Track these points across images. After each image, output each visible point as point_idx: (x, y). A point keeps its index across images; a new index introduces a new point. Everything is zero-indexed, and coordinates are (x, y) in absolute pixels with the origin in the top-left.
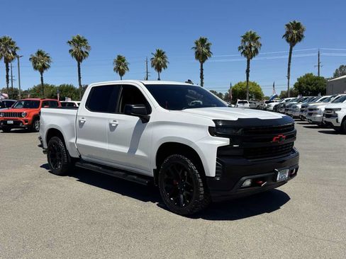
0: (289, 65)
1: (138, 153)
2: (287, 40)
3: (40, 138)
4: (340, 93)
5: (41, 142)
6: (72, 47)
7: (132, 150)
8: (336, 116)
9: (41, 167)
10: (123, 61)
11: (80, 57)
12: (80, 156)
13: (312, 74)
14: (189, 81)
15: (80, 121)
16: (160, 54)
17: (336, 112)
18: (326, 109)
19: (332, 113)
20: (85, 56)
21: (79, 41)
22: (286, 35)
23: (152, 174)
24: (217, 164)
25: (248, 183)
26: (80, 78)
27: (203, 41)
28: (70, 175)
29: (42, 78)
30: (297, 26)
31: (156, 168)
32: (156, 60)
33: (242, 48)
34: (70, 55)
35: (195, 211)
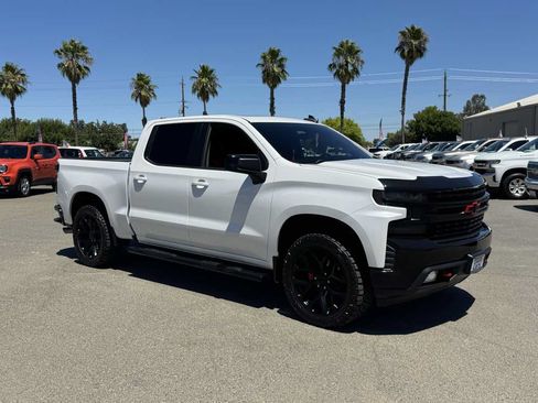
0: (404, 93)
1: (245, 231)
2: (403, 56)
3: (58, 208)
4: (491, 137)
5: (61, 213)
6: (63, 60)
7: (235, 227)
8: (493, 171)
9: (60, 253)
10: (147, 83)
11: (74, 76)
12: (135, 237)
13: (435, 108)
14: (311, 118)
15: (135, 181)
16: (206, 72)
17: (494, 166)
18: (476, 161)
19: (487, 167)
20: (84, 74)
21: (75, 50)
22: (400, 48)
23: (270, 265)
24: (388, 249)
25: (432, 276)
26: (75, 109)
27: (274, 54)
28: (115, 267)
29: (13, 108)
30: (416, 34)
31: (277, 254)
32: (200, 82)
33: (335, 66)
34: (59, 72)
35: (348, 322)
